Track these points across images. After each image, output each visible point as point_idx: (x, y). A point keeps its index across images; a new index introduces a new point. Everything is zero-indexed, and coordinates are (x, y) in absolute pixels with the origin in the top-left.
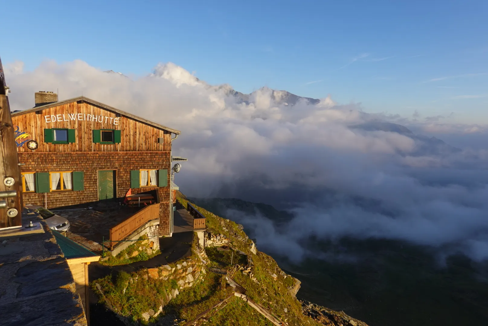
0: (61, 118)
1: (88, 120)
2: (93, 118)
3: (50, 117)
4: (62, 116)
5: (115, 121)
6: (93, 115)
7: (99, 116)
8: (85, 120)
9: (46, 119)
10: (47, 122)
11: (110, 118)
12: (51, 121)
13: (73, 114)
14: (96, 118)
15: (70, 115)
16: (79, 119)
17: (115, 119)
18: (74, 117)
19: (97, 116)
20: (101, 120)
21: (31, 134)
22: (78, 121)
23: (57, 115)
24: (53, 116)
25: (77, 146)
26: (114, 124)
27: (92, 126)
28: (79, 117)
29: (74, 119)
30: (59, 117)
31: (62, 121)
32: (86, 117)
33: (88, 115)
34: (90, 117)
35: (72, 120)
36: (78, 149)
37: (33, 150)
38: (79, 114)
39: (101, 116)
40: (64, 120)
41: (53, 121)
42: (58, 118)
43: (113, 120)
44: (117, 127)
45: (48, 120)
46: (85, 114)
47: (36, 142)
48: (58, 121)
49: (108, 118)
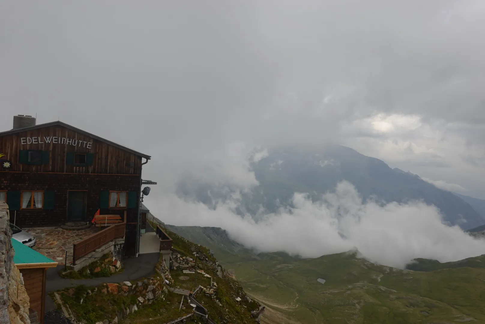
0: (37, 140)
1: (62, 143)
2: (68, 141)
3: (26, 139)
4: (38, 139)
5: (88, 145)
6: (68, 139)
7: (74, 140)
8: (59, 143)
9: (22, 141)
10: (22, 144)
11: (84, 142)
12: (27, 143)
13: (49, 137)
14: (71, 142)
15: (46, 138)
16: (54, 142)
17: (89, 143)
18: (49, 140)
19: (71, 140)
20: (74, 144)
21: (6, 154)
22: (53, 144)
23: (33, 138)
24: (29, 139)
25: (51, 167)
26: (88, 147)
27: (66, 149)
28: (54, 140)
29: (49, 142)
30: (35, 139)
31: (37, 143)
32: (61, 140)
33: (63, 138)
34: (64, 140)
35: (47, 142)
36: (50, 170)
37: (6, 170)
38: (54, 137)
39: (75, 140)
40: (40, 142)
41: (28, 143)
42: (33, 140)
43: (86, 144)
44: (90, 150)
46: (60, 138)
47: (10, 162)
48: (34, 143)
49: (82, 141)
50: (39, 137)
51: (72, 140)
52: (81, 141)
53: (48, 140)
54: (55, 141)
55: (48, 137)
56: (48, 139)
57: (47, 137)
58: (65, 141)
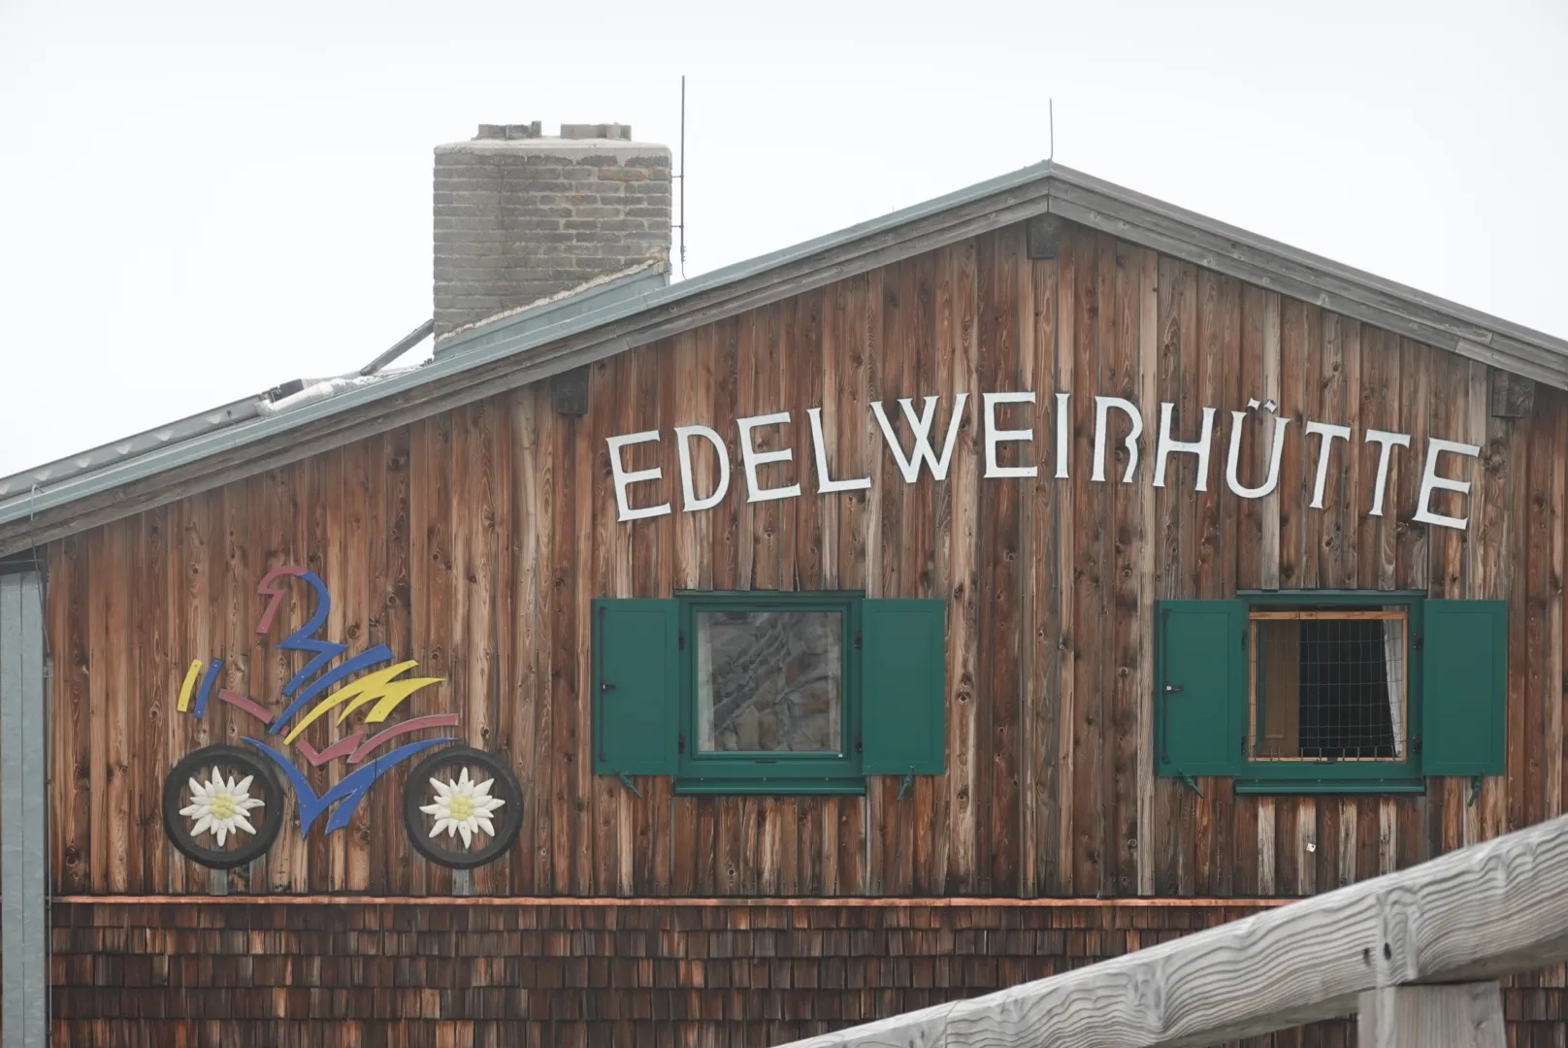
0: (786, 455)
1: (1098, 475)
2: (1167, 445)
3: (663, 453)
4: (798, 435)
5: (1430, 481)
6: (1167, 409)
7: (1238, 417)
8: (1062, 472)
9: (621, 479)
10: (627, 514)
11: (1372, 435)
12: (677, 503)
13: (931, 403)
14: (1203, 449)
15: (894, 414)
16: (993, 471)
17: (1436, 446)
18: (936, 441)
19: (1209, 415)
20: (1251, 473)
21: (450, 662)
22: (989, 490)
23: (745, 425)
24: (697, 440)
25: (965, 822)
26: (1423, 515)
27: (1144, 556)
28: (993, 436)
29: (939, 472)
30: (766, 440)
31: (794, 491)
32: (1082, 432)
33: (1103, 403)
34: (1119, 422)
35: (911, 474)
36: (966, 858)
37: (461, 877)
38: (991, 399)
39: (1254, 423)
40: (826, 485)
41: (690, 504)
42: (751, 460)
43: (1407, 462)
44: (1454, 549)
45: (640, 495)
46: (1063, 399)
47: (494, 765)
48: (756, 494)
49: (1345, 432)
50: (814, 414)
51: (1222, 424)
52: (1328, 431)
53: (923, 448)
54: (1008, 454)
55: (919, 411)
56: (921, 429)
57: (906, 404)
58: (1131, 443)
